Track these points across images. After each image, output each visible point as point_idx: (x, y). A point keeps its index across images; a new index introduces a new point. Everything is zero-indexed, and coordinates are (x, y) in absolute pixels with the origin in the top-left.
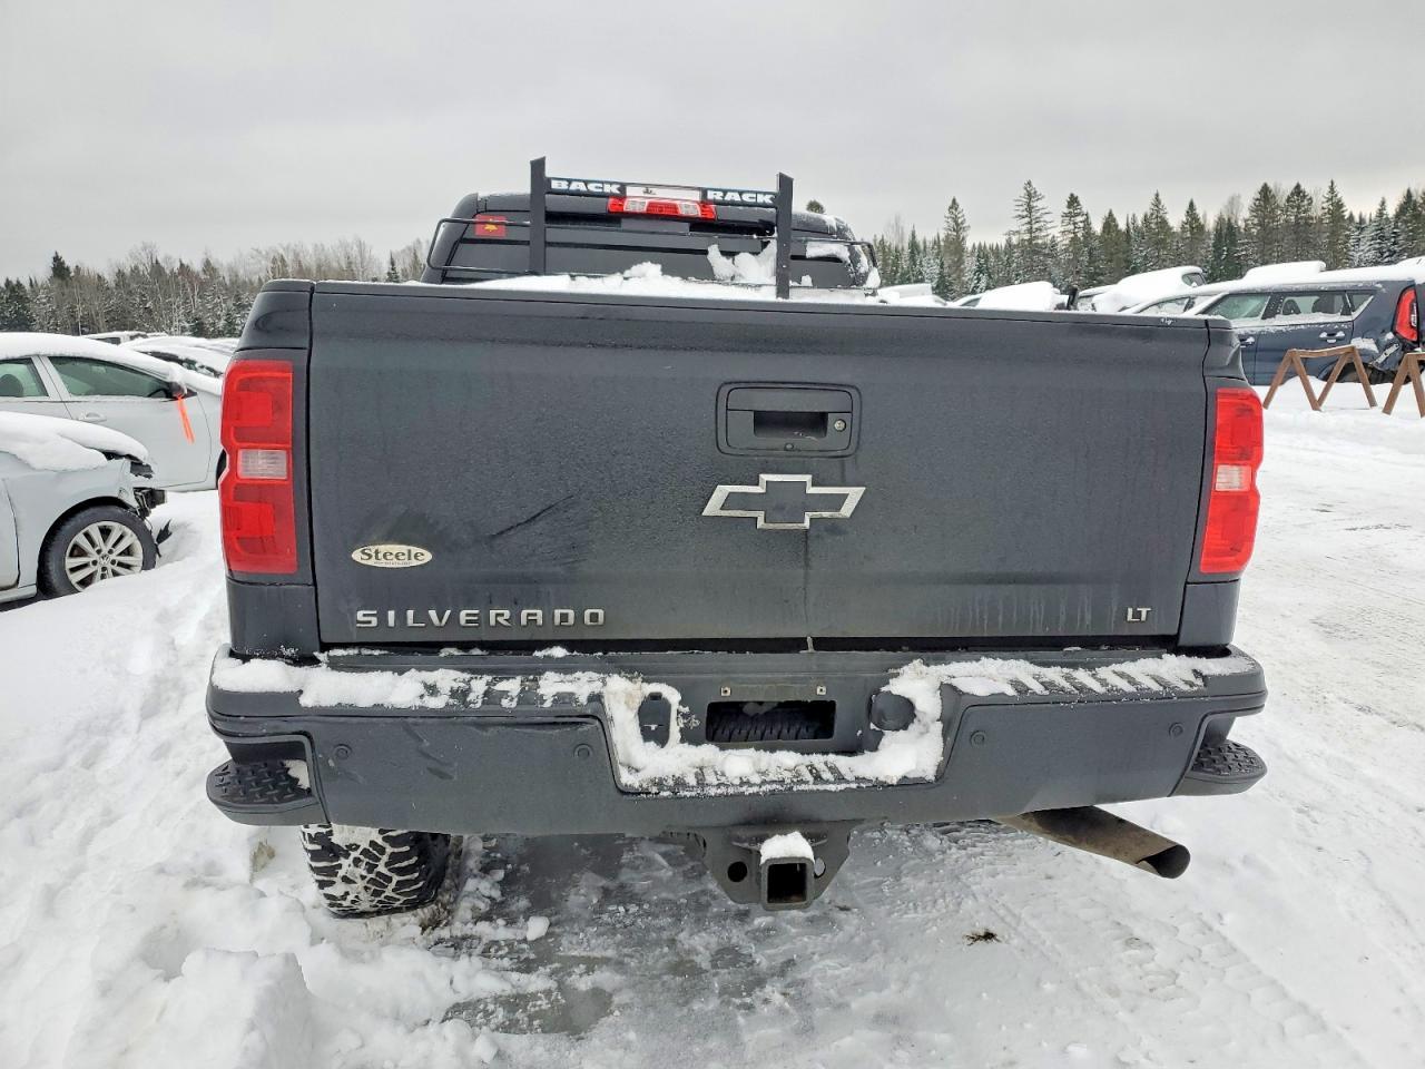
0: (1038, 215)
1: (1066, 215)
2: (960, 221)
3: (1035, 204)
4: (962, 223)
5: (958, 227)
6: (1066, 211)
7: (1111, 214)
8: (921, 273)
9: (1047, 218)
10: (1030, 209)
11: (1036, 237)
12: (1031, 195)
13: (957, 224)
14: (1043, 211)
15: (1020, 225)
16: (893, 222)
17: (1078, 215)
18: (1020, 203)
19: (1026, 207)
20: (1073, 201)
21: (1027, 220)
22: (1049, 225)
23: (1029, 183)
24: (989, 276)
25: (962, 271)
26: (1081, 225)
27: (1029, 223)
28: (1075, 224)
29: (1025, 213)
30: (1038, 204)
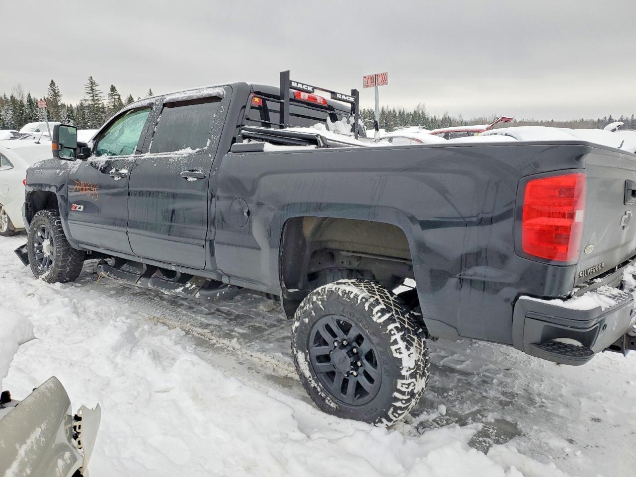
0: (96, 93)
1: (110, 95)
2: (56, 91)
3: (94, 88)
4: (58, 92)
5: (56, 94)
6: (110, 93)
7: (131, 96)
8: (37, 115)
9: (101, 95)
10: (92, 89)
11: (96, 104)
12: (92, 83)
13: (55, 92)
14: (99, 92)
15: (89, 97)
16: (17, 87)
17: (116, 95)
18: (87, 87)
19: (90, 89)
20: (113, 88)
21: (92, 95)
22: (102, 98)
23: (91, 77)
24: (74, 120)
25: (59, 116)
26: (117, 99)
27: (93, 96)
28: (115, 99)
29: (90, 92)
30: (97, 88)
